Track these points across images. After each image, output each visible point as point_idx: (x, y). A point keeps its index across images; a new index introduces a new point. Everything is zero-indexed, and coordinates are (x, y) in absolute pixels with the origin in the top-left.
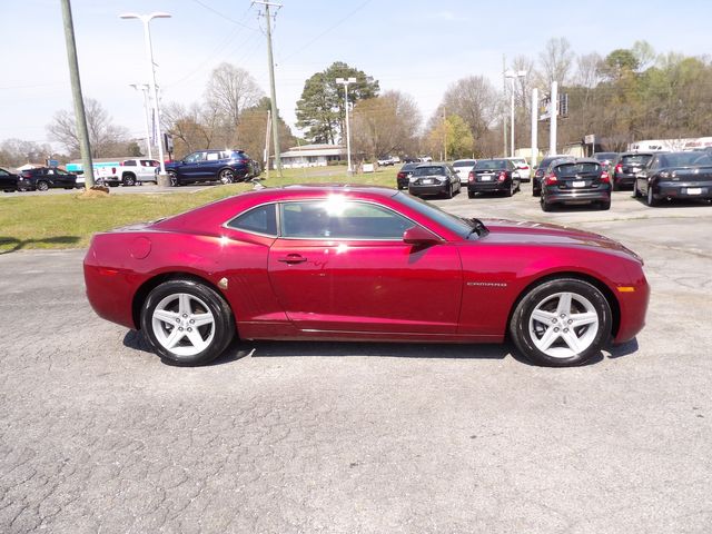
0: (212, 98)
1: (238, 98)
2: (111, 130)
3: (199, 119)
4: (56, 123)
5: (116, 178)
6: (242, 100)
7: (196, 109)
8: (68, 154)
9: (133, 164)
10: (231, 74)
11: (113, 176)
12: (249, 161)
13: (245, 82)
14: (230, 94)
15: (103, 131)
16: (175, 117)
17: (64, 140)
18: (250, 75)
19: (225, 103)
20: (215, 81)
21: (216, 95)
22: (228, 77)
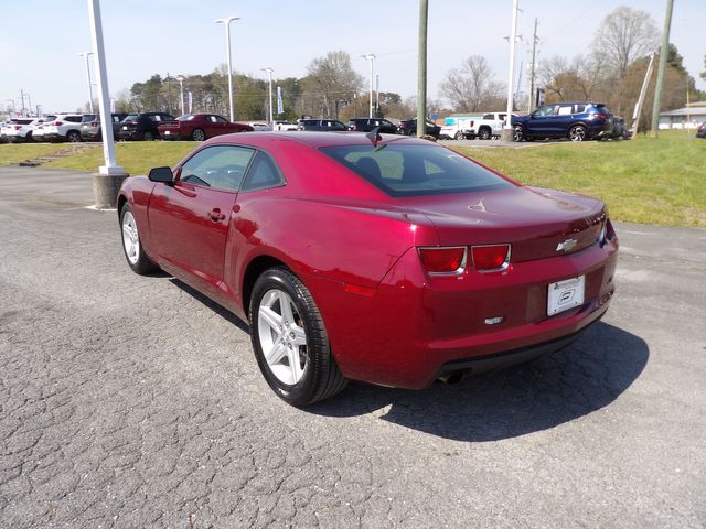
0: (599, 49)
1: (630, 46)
2: (492, 85)
3: (581, 72)
4: (447, 79)
5: (473, 131)
6: (635, 48)
7: (579, 62)
8: (453, 109)
9: (492, 117)
10: (627, 19)
11: (470, 129)
12: (608, 116)
13: (643, 26)
14: (622, 42)
15: (485, 86)
16: (556, 72)
17: (451, 96)
18: (651, 18)
19: (613, 52)
20: (606, 30)
21: (604, 45)
22: (624, 23)
